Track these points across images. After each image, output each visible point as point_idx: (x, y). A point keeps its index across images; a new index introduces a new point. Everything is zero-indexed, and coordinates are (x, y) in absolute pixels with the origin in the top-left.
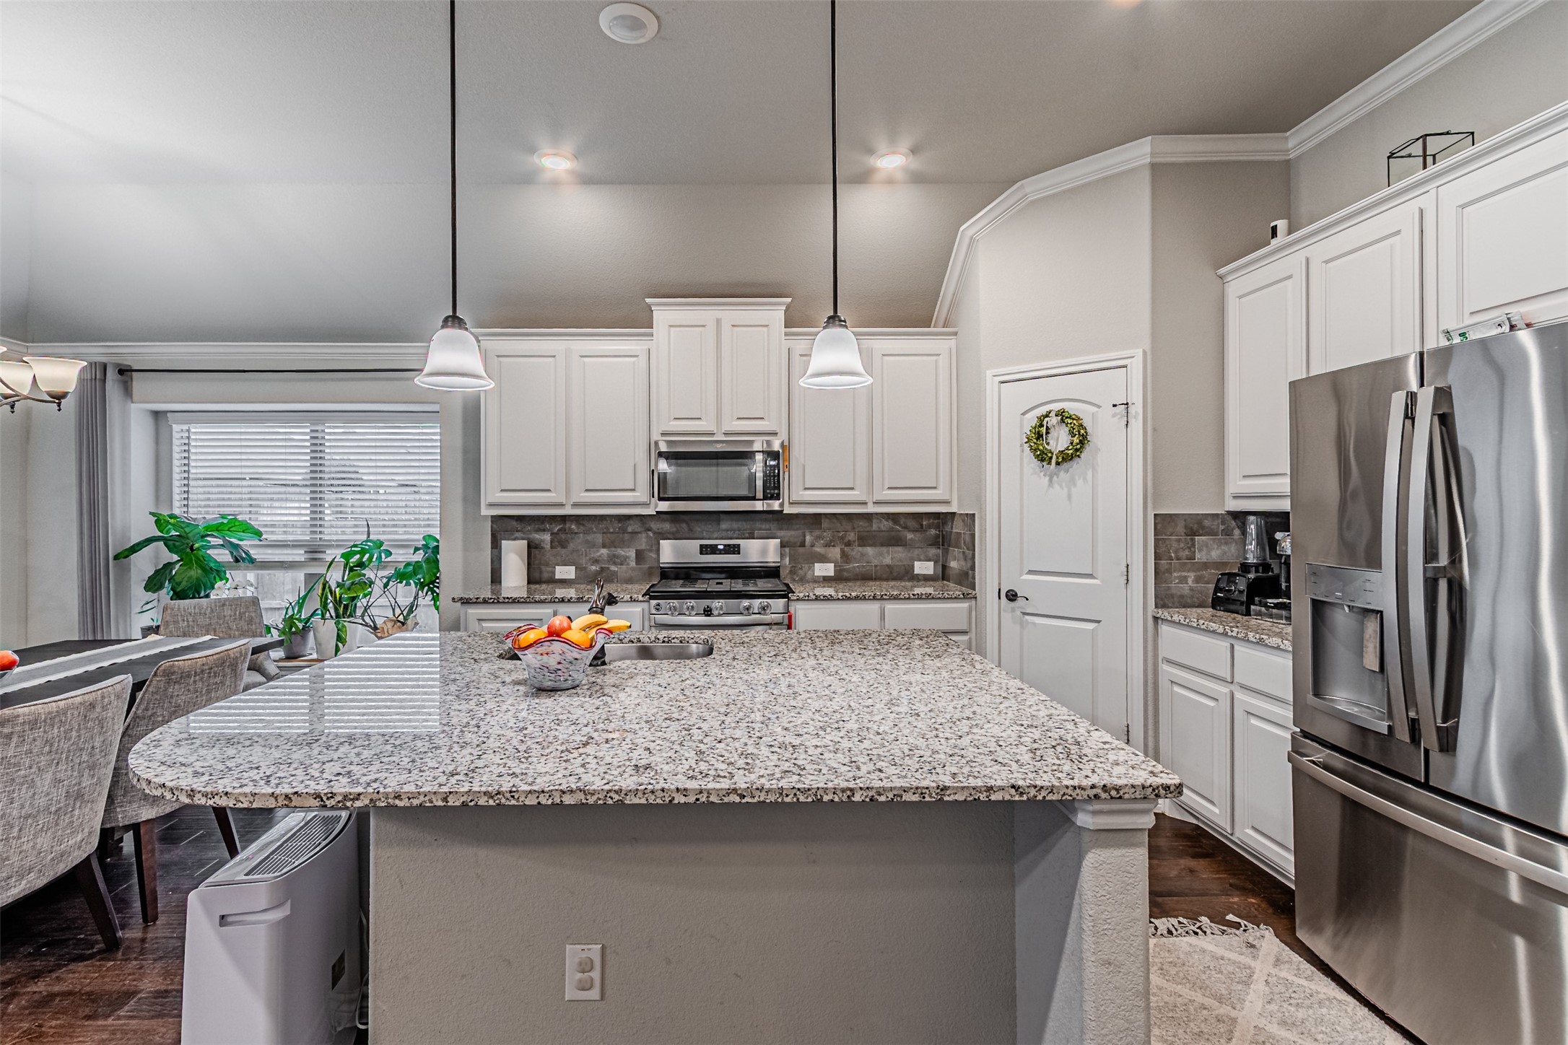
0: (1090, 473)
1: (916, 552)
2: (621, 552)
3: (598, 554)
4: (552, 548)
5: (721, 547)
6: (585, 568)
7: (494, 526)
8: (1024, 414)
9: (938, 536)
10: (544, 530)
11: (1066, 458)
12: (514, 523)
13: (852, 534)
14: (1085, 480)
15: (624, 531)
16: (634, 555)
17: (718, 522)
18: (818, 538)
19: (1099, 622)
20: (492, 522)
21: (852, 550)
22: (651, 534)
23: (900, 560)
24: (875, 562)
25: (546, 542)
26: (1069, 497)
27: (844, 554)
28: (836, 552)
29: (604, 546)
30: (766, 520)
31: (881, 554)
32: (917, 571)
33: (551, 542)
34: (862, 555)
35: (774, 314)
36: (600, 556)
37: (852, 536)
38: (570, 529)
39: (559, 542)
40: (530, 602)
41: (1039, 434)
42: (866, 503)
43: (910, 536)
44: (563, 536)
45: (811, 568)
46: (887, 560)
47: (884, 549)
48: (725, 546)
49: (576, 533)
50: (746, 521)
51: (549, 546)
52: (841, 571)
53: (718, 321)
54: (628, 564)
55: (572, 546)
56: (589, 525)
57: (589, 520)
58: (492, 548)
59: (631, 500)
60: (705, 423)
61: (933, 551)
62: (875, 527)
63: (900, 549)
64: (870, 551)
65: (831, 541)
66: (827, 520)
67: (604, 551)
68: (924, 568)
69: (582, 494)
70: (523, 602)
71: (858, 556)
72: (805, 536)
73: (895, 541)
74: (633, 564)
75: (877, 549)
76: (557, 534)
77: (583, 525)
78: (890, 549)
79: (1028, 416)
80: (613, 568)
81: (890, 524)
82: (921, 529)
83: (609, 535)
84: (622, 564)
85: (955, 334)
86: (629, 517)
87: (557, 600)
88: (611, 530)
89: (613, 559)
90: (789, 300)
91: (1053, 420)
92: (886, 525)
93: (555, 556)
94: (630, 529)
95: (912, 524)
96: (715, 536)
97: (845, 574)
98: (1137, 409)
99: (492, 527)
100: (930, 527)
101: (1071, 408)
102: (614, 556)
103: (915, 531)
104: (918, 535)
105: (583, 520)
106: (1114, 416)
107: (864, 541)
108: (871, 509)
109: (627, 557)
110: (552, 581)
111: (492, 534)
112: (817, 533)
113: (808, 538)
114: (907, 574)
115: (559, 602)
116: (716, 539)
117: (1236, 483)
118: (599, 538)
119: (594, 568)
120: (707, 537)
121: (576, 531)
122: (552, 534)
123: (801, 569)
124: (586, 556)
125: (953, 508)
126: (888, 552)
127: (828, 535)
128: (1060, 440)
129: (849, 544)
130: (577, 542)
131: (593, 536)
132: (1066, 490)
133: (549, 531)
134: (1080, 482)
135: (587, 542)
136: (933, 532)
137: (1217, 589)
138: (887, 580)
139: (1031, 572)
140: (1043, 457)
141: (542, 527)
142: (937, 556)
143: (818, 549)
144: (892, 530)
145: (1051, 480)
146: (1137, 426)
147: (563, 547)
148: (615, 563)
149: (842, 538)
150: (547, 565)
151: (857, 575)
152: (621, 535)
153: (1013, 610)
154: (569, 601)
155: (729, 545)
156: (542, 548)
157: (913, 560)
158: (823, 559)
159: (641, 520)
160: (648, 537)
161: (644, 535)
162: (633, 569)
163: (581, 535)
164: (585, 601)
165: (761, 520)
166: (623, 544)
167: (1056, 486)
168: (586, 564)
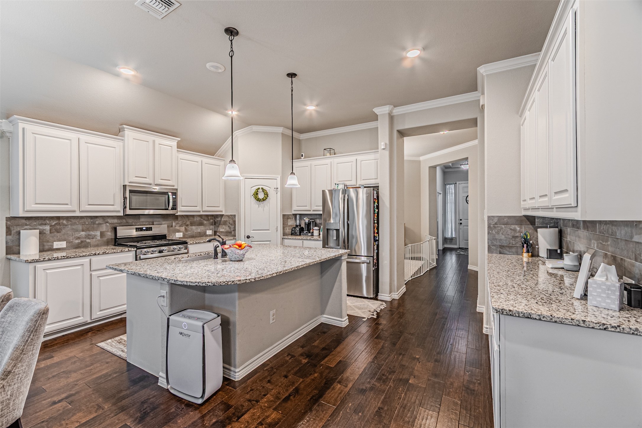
0: (268, 204)
1: (207, 227)
2: (92, 233)
3: (80, 235)
4: (50, 233)
5: (144, 228)
6: (72, 242)
7: (9, 223)
8: (251, 188)
9: (213, 222)
10: (45, 224)
11: (264, 200)
12: (24, 221)
13: (188, 222)
14: (267, 206)
15: (94, 223)
16: (99, 234)
17: (139, 218)
18: (177, 224)
19: (270, 241)
20: (6, 220)
21: (188, 227)
22: (108, 224)
23: (203, 230)
24: (195, 231)
25: (47, 230)
26: (263, 210)
27: (186, 229)
28: (183, 229)
29: (83, 231)
30: (158, 218)
31: (197, 229)
32: (207, 234)
33: (50, 230)
34: (192, 229)
35: (173, 143)
36: (81, 235)
37: (188, 223)
38: (63, 223)
39: (55, 230)
40: (77, 257)
41: (256, 194)
42: (200, 211)
43: (205, 222)
44: (58, 227)
45: (175, 235)
46: (199, 231)
47: (198, 227)
48: (146, 228)
49: (66, 225)
50: (151, 218)
51: (49, 232)
52: (185, 235)
53: (154, 141)
54: (96, 238)
55: (63, 231)
56: (73, 221)
57: (74, 219)
58: (7, 235)
59: (112, 209)
60: (148, 180)
61: (212, 227)
62: (195, 220)
63: (202, 226)
64: (194, 227)
65: (181, 225)
66: (180, 217)
67: (83, 233)
68: (209, 232)
69: (86, 207)
70: (74, 257)
71: (190, 230)
72: (172, 223)
73: (201, 224)
74: (99, 238)
75: (196, 227)
76: (54, 226)
77: (71, 221)
78: (200, 227)
79: (253, 188)
80: (88, 241)
81: (200, 218)
82: (208, 220)
83: (85, 225)
84: (93, 239)
85: (224, 160)
86: (96, 217)
87: (92, 254)
88: (87, 223)
89: (88, 237)
90: (179, 139)
91: (261, 190)
92: (198, 219)
93: (53, 237)
94: (97, 222)
95: (206, 218)
96: (138, 224)
97: (186, 236)
98: (279, 189)
99: (6, 223)
100: (211, 219)
101: (265, 188)
102: (89, 235)
103: (206, 221)
104: (208, 222)
105: (70, 218)
106: (274, 190)
107: (192, 224)
108: (202, 213)
109: (96, 235)
110: (52, 250)
111: (7, 228)
112: (177, 222)
113: (174, 224)
114: (204, 235)
115: (93, 255)
116: (139, 225)
117: (295, 208)
118: (80, 227)
119: (77, 241)
120: (135, 225)
121: (66, 224)
122: (50, 226)
123: (171, 235)
124: (72, 236)
125: (223, 213)
126: (199, 228)
127: (180, 222)
128: (261, 196)
129: (187, 225)
130: (67, 230)
131: (77, 226)
132: (262, 209)
133: (48, 224)
134: (266, 207)
135: (73, 229)
136: (212, 221)
137: (292, 231)
138: (199, 237)
139: (253, 230)
140: (258, 200)
141: (44, 222)
142: (213, 228)
143: (177, 228)
144: (200, 220)
145: (259, 206)
146: (279, 194)
147: (58, 232)
148: (89, 238)
149: (185, 223)
150: (48, 242)
151: (190, 236)
152: (92, 225)
153: (249, 241)
154: (98, 254)
155: (148, 227)
156: (45, 233)
157: (206, 230)
158: (179, 231)
159: (103, 218)
160: (107, 226)
161: (104, 225)
162: (99, 240)
163: (70, 226)
164: (107, 254)
165: (157, 218)
166: (93, 229)
167: (260, 207)
168: (72, 240)
